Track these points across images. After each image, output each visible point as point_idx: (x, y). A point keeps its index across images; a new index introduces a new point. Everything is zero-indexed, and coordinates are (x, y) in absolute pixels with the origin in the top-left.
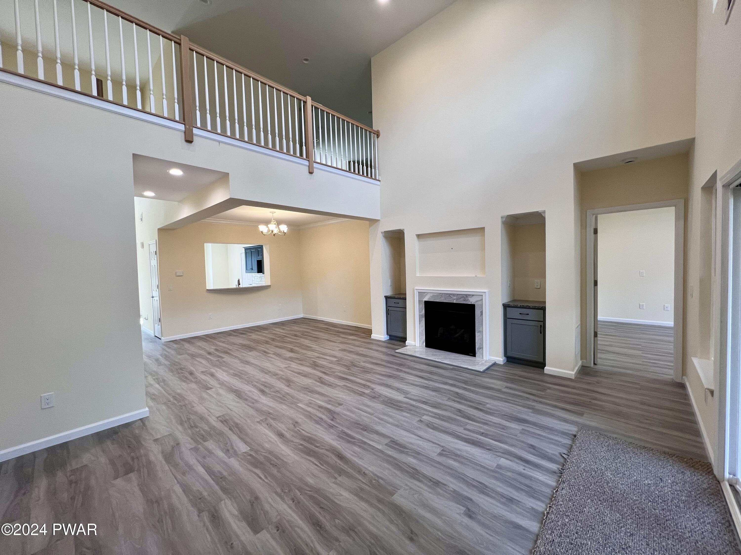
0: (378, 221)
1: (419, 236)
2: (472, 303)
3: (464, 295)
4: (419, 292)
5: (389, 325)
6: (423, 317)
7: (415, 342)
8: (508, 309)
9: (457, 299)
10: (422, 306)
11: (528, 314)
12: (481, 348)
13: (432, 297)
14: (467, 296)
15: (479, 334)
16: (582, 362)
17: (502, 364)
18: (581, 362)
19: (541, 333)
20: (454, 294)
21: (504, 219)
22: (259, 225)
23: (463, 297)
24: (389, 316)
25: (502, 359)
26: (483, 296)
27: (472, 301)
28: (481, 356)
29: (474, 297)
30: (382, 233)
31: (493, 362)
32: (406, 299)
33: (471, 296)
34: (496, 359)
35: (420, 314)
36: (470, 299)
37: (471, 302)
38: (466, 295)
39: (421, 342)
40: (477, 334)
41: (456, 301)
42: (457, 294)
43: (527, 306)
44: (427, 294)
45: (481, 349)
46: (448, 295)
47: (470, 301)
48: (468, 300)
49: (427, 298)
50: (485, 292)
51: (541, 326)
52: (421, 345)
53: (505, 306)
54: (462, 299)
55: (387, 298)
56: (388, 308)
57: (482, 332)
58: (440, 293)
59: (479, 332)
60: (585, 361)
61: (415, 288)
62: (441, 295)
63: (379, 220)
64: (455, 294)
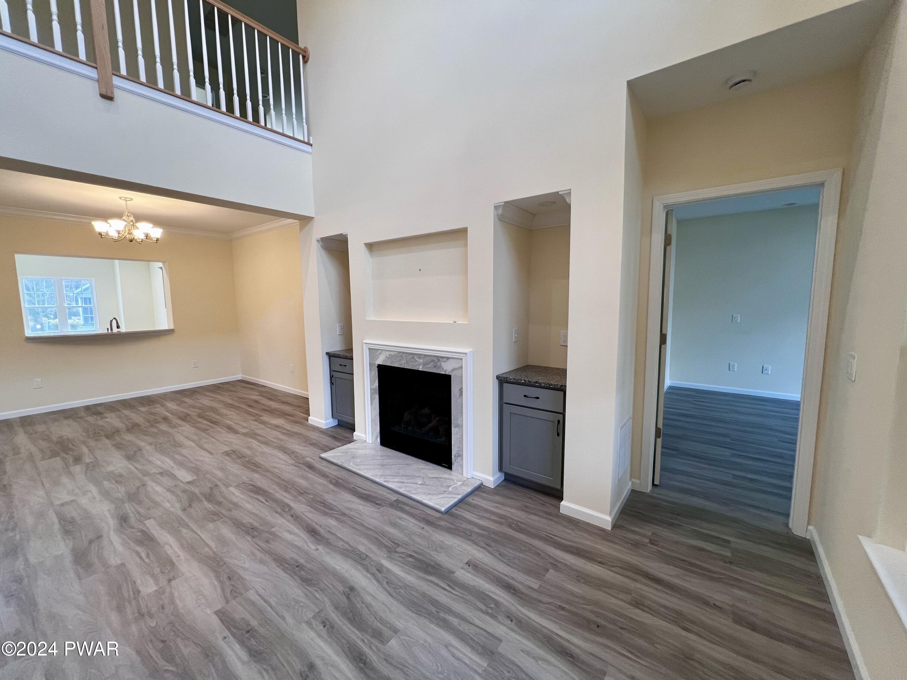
0: (311, 218)
1: (371, 247)
2: (447, 373)
3: (435, 356)
4: (369, 349)
5: (334, 403)
6: (376, 393)
7: (366, 434)
8: (505, 385)
9: (424, 365)
10: (375, 373)
11: (538, 398)
12: (460, 455)
13: (390, 357)
14: (438, 359)
15: (456, 429)
16: (633, 483)
17: (493, 487)
18: (630, 483)
19: (558, 435)
20: (419, 355)
21: (500, 211)
22: (93, 220)
23: (433, 361)
24: (334, 387)
25: (492, 479)
26: (463, 360)
27: (446, 368)
28: (460, 471)
29: (451, 360)
30: (317, 241)
31: (478, 483)
32: (352, 359)
33: (445, 360)
34: (484, 478)
35: (372, 387)
36: (443, 364)
37: (446, 371)
38: (438, 357)
39: (374, 437)
40: (454, 430)
41: (423, 367)
42: (425, 355)
43: (536, 382)
44: (382, 352)
45: (459, 458)
46: (411, 356)
47: (443, 369)
48: (441, 366)
49: (380, 361)
50: (466, 354)
51: (559, 421)
52: (374, 442)
53: (502, 381)
54: (430, 365)
55: (330, 356)
56: (333, 373)
57: (460, 426)
58: (400, 352)
59: (457, 426)
60: (638, 481)
61: (364, 341)
62: (401, 354)
63: (313, 217)
64: (422, 355)
